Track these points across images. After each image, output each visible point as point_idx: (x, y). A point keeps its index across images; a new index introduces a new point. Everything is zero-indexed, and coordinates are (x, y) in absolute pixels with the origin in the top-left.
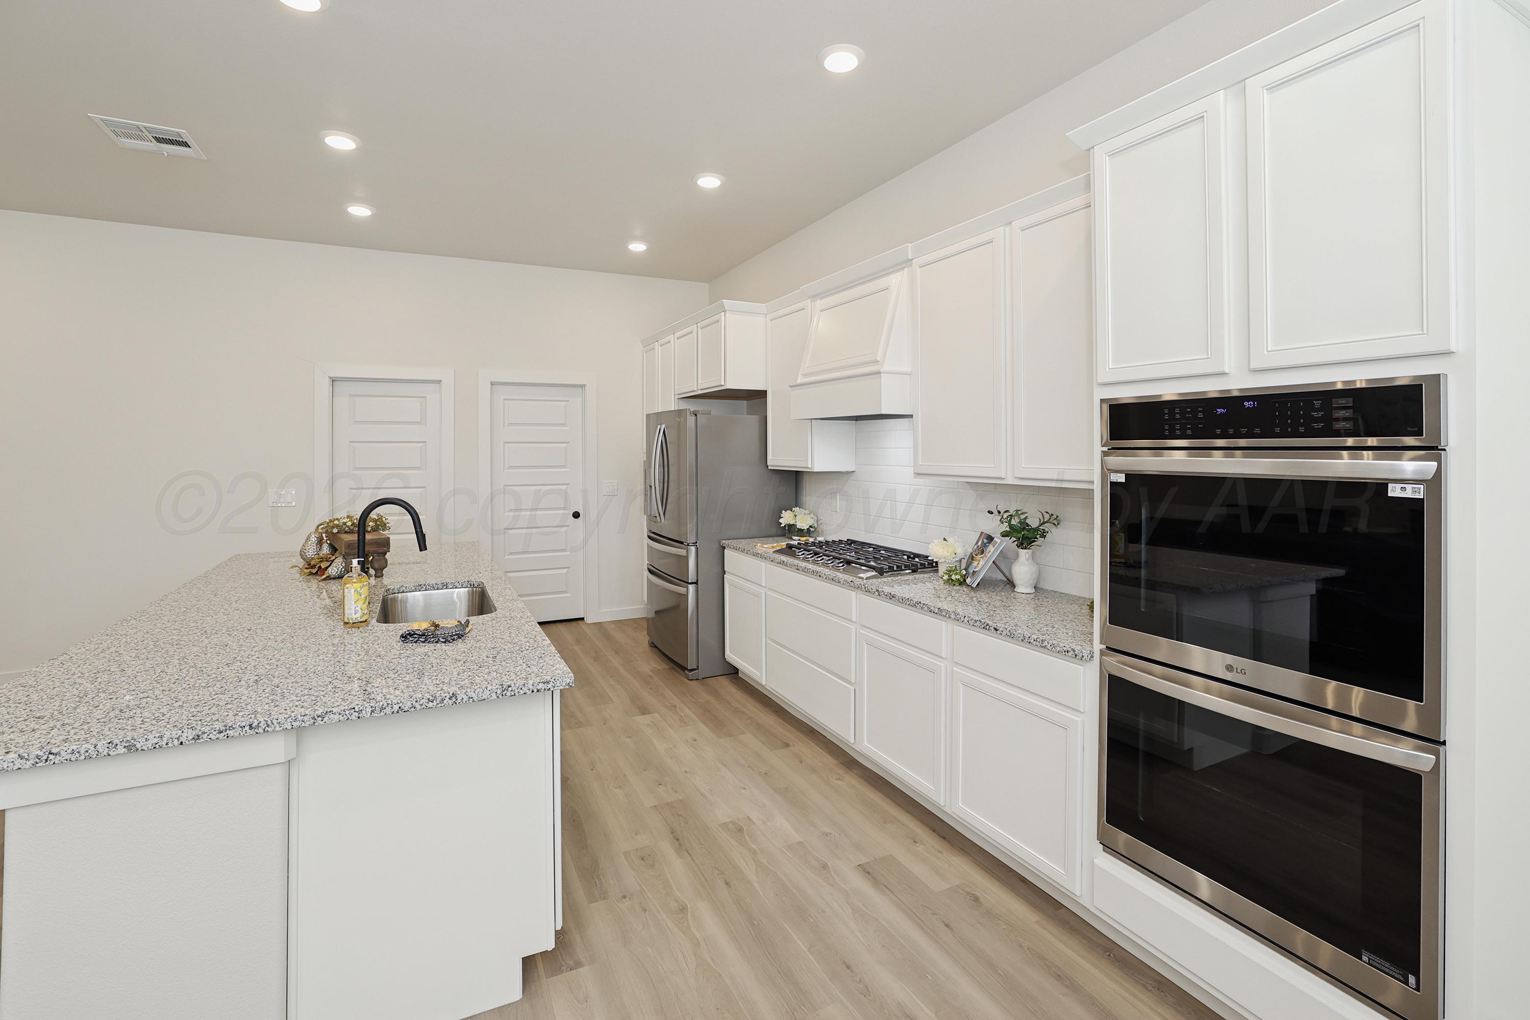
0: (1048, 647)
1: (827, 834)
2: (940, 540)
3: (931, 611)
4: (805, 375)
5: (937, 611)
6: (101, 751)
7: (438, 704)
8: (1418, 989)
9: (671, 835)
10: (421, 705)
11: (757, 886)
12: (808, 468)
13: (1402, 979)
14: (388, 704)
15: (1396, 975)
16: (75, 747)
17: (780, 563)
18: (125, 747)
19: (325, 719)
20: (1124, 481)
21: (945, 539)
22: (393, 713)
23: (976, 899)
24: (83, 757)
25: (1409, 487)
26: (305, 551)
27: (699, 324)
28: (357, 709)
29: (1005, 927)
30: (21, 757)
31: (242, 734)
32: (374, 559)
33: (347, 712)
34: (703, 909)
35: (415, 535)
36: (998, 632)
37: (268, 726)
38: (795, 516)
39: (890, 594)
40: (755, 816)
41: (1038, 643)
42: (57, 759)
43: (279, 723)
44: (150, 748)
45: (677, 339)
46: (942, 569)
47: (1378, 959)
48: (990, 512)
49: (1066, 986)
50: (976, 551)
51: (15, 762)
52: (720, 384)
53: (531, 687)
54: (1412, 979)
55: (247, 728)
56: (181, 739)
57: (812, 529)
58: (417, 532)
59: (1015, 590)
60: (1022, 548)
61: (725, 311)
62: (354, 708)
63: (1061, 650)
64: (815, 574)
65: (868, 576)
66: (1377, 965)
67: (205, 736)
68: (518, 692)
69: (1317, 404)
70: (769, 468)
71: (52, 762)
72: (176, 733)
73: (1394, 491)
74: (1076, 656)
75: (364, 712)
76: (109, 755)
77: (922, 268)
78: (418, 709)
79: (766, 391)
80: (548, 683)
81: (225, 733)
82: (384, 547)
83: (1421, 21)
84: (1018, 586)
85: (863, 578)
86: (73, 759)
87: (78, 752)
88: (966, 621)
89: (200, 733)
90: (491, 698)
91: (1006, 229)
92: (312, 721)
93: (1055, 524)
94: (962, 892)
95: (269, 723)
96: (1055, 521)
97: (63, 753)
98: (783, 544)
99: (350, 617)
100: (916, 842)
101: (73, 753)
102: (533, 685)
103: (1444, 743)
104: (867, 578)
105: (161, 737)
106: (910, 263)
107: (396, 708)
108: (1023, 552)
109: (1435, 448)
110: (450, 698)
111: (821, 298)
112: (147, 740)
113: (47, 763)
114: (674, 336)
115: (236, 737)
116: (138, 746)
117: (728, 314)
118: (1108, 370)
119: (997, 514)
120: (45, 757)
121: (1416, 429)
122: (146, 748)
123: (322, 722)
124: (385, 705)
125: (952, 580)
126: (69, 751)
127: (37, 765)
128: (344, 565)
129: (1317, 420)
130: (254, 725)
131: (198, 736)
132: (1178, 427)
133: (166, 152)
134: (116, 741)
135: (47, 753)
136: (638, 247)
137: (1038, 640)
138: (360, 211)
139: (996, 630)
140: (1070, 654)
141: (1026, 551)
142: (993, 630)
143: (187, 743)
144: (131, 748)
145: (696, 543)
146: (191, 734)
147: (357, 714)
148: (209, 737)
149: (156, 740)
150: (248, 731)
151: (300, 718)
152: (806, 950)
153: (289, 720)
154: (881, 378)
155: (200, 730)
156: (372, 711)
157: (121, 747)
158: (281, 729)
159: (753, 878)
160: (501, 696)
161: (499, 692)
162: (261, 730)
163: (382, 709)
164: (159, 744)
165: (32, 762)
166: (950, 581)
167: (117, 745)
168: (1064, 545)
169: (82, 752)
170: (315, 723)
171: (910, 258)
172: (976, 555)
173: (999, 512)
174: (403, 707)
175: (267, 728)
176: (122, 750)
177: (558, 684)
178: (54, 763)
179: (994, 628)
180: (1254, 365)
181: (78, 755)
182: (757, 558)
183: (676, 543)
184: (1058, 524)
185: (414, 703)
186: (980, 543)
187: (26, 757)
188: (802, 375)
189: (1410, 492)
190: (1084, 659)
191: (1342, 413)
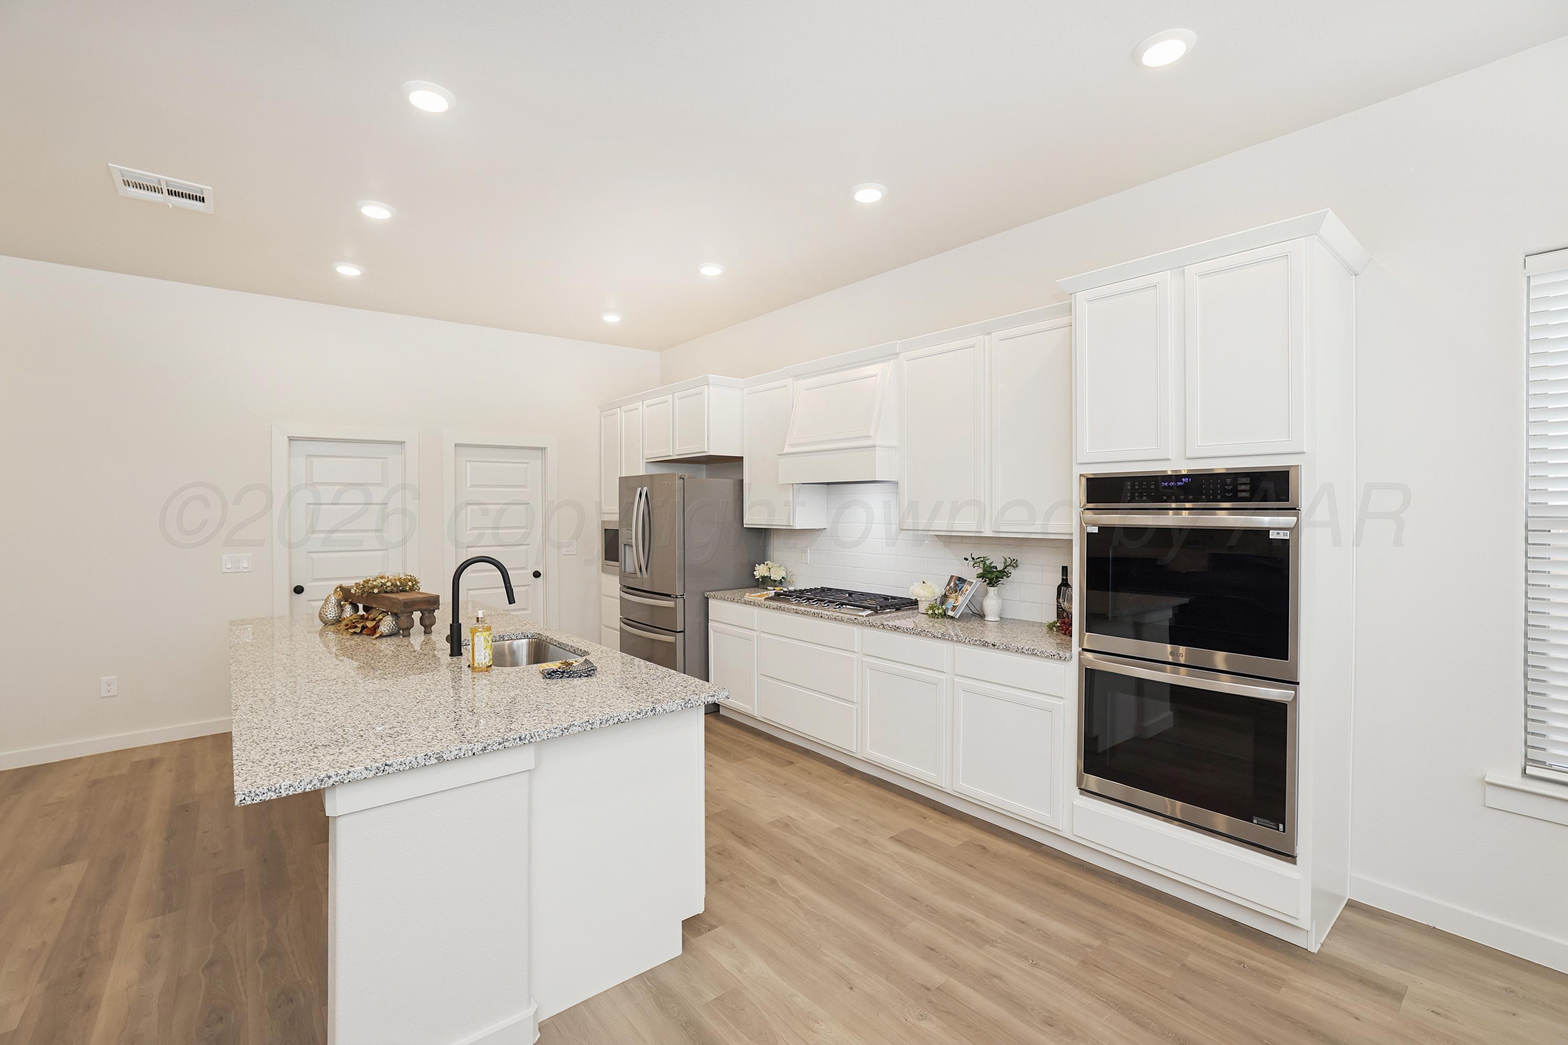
0: (1038, 653)
1: (856, 821)
2: (919, 583)
3: (934, 637)
4: (792, 446)
5: (940, 636)
6: (420, 762)
7: (643, 716)
8: (1284, 831)
9: (733, 835)
10: (633, 717)
11: (821, 860)
12: (790, 526)
13: (1276, 828)
14: (611, 717)
15: (1273, 827)
16: (402, 760)
17: (777, 608)
18: (436, 758)
19: (570, 731)
20: (1097, 532)
21: (924, 582)
22: (614, 724)
23: (984, 848)
24: (408, 768)
25: (1281, 532)
26: (326, 614)
27: (675, 394)
28: (590, 722)
29: (1010, 861)
30: (366, 769)
31: (514, 745)
32: (425, 616)
33: (584, 725)
34: (788, 879)
35: (505, 589)
36: (996, 647)
37: (532, 738)
38: (770, 569)
39: (895, 626)
40: (793, 814)
41: (1029, 652)
42: (390, 770)
43: (539, 735)
44: (453, 758)
45: (647, 406)
46: (923, 607)
47: (1262, 820)
48: (966, 559)
49: (1062, 889)
50: (949, 590)
51: (363, 773)
52: (703, 451)
53: (703, 700)
54: (1281, 826)
55: (518, 740)
56: (474, 751)
57: (783, 580)
58: (506, 587)
59: (985, 619)
60: (990, 586)
61: (708, 384)
62: (589, 721)
63: (1049, 654)
64: (816, 615)
65: (867, 614)
66: (1262, 823)
67: (490, 747)
68: (695, 704)
69: (1229, 481)
70: (745, 526)
71: (387, 773)
72: (469, 746)
73: (1273, 535)
74: (1060, 658)
75: (595, 724)
76: (425, 765)
77: (908, 362)
78: (631, 720)
79: (743, 457)
80: (714, 696)
81: (503, 745)
82: (435, 605)
83: (1289, 253)
84: (987, 616)
85: (863, 616)
86: (401, 769)
87: (405, 764)
88: (967, 641)
89: (486, 745)
90: (678, 710)
91: (985, 337)
92: (561, 732)
93: (1014, 567)
94: (972, 845)
95: (533, 735)
96: (1014, 564)
97: (395, 765)
98: (772, 593)
99: (480, 663)
100: (925, 818)
101: (401, 764)
102: (705, 699)
103: (1298, 683)
104: (866, 616)
105: (460, 749)
106: (897, 355)
107: (616, 720)
108: (992, 590)
109: (1295, 509)
110: (651, 711)
111: (804, 378)
112: (451, 752)
113: (384, 773)
114: (643, 403)
115: (511, 747)
116: (445, 757)
117: (711, 387)
118: (1085, 454)
119: (972, 560)
120: (382, 768)
121: (1285, 498)
122: (450, 759)
123: (567, 734)
124: (609, 717)
125: (936, 614)
126: (399, 763)
127: (377, 775)
128: (394, 623)
129: (1229, 491)
130: (522, 737)
131: (485, 747)
132: (1137, 494)
133: (172, 204)
134: (430, 754)
135: (384, 765)
136: (612, 319)
137: (1030, 649)
138: (348, 271)
139: (994, 645)
140: (1056, 657)
141: (994, 588)
142: (991, 646)
143: (478, 753)
144: (440, 759)
145: (684, 595)
146: (479, 746)
147: (590, 726)
148: (492, 748)
149: (457, 752)
150: (519, 742)
151: (553, 730)
152: (879, 893)
153: (546, 732)
154: (875, 450)
155: (486, 743)
156: (601, 723)
157: (434, 759)
158: (540, 740)
159: (815, 855)
160: (684, 708)
161: (683, 704)
162: (527, 742)
163: (607, 721)
164: (459, 755)
165: (374, 772)
166: (934, 615)
167: (430, 757)
168: (1020, 583)
169: (407, 763)
170: (562, 734)
171: (897, 352)
172: (950, 594)
173: (973, 559)
174: (621, 719)
175: (531, 740)
176: (434, 761)
177: (721, 697)
178: (388, 773)
179: (992, 645)
180: (1188, 455)
181: (404, 766)
182: (750, 606)
183: (660, 596)
184: (1017, 566)
185: (628, 715)
186: (952, 584)
187: (370, 769)
188: (790, 445)
189: (1282, 535)
190: (1066, 659)
191: (1243, 487)
